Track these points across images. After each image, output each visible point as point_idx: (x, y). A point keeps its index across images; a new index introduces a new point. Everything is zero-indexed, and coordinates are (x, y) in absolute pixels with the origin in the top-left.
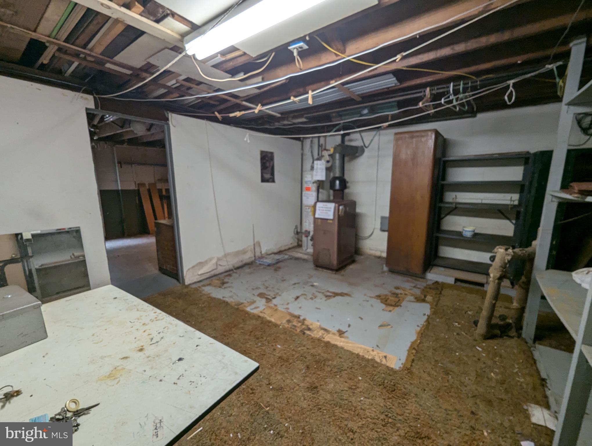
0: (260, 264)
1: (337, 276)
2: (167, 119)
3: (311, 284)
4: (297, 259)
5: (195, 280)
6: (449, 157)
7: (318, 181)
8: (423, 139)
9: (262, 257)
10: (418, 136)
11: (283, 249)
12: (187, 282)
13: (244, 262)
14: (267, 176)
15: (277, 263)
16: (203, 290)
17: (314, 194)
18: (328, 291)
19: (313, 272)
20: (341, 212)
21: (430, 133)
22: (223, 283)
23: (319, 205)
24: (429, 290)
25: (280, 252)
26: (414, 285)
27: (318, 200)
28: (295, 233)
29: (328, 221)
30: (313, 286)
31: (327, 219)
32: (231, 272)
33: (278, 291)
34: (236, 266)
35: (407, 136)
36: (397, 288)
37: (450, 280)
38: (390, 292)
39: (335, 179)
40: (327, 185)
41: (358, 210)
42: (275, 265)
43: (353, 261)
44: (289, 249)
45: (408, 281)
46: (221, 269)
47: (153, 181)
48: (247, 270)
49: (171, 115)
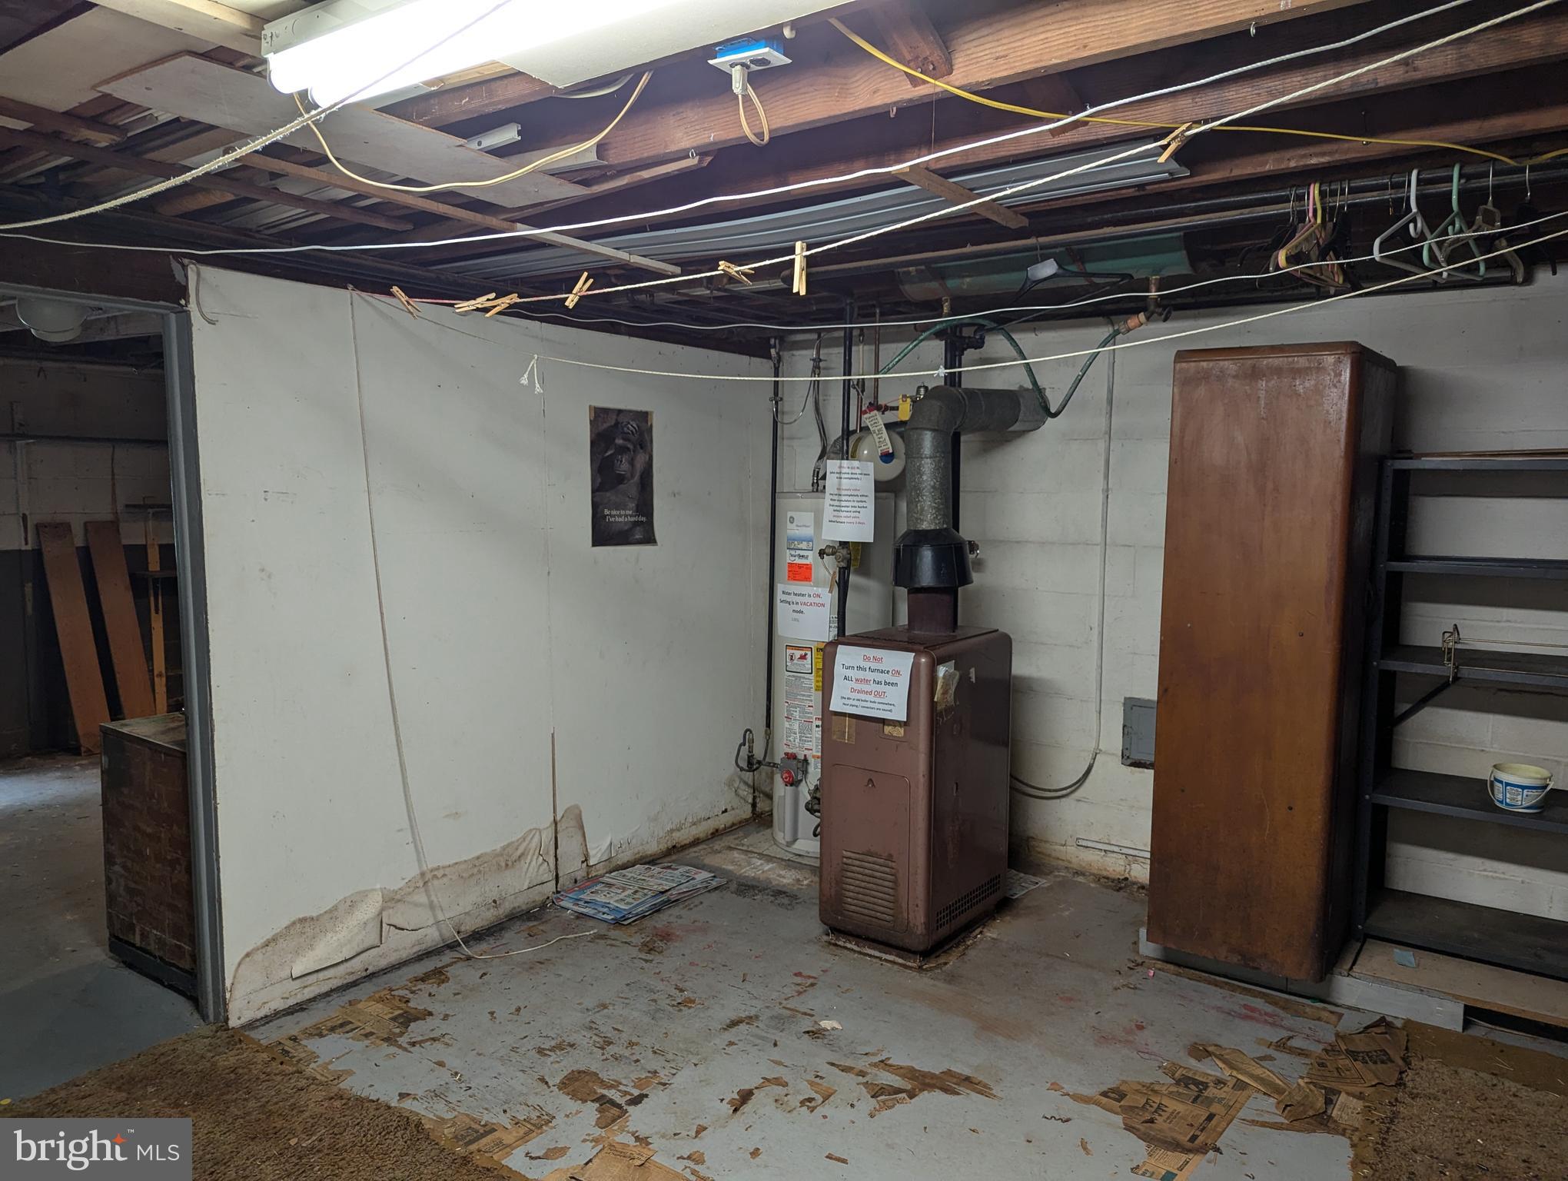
0: (581, 916)
1: (922, 982)
2: (182, 292)
3: (807, 1024)
4: (747, 888)
5: (279, 1005)
6: (1419, 456)
7: (844, 544)
8: (1303, 386)
9: (590, 880)
10: (1278, 371)
11: (684, 836)
12: (239, 1012)
13: (506, 907)
14: (621, 517)
15: (657, 910)
16: (313, 1057)
17: (828, 597)
18: (884, 1064)
19: (819, 960)
20: (945, 692)
21: (1330, 359)
22: (407, 1019)
23: (846, 656)
24: (1344, 1062)
25: (672, 854)
26: (1275, 1035)
27: (842, 637)
28: (744, 764)
29: (888, 729)
30: (816, 1034)
31: (884, 722)
32: (448, 957)
33: (654, 1063)
34: (470, 926)
35: (1230, 366)
36: (1200, 1051)
37: (1447, 1015)
38: (1170, 1072)
39: (918, 538)
40: (884, 561)
41: (1021, 667)
42: (648, 923)
43: (1004, 905)
44: (716, 834)
45: (1250, 1015)
46: (399, 946)
47: (104, 513)
48: (519, 947)
49: (198, 274)
